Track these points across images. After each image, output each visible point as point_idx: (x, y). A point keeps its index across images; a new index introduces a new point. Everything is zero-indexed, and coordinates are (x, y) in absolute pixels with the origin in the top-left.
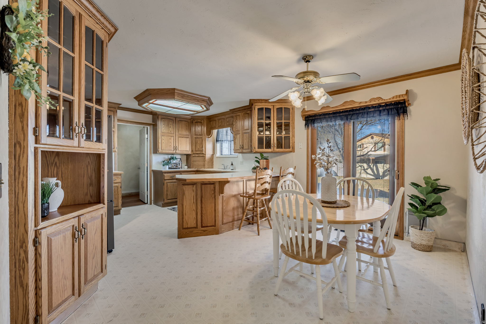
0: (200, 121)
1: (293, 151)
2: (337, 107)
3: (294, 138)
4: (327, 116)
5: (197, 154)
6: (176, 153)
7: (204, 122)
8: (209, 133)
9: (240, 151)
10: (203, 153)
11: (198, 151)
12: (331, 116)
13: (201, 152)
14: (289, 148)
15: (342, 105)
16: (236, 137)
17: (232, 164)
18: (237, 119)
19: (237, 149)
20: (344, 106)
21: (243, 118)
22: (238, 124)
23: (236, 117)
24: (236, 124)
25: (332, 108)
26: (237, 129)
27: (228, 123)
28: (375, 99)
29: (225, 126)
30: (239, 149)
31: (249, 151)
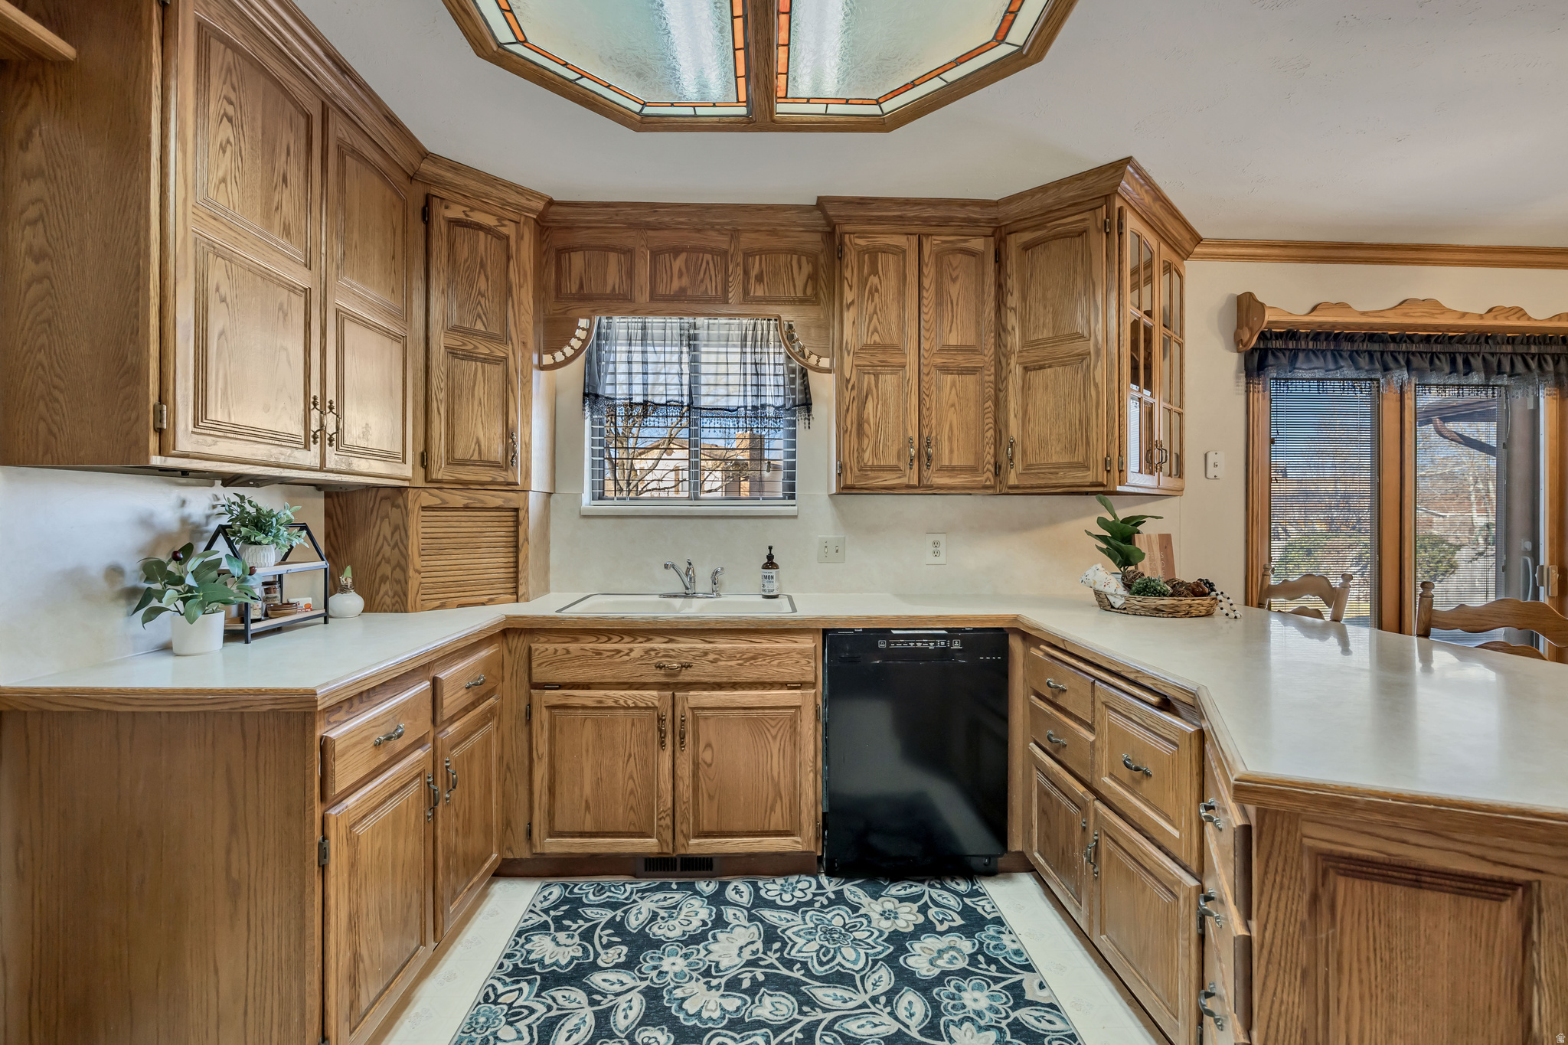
0: (490, 221)
1: (1180, 491)
2: (1380, 314)
4: (1346, 346)
5: (465, 485)
6: (320, 470)
7: (520, 237)
8: (554, 334)
9: (904, 481)
10: (511, 479)
11: (474, 464)
13: (501, 476)
15: (1399, 311)
16: (869, 384)
17: (770, 563)
18: (878, 273)
19: (880, 466)
20: (1406, 315)
21: (929, 271)
22: (887, 307)
23: (866, 256)
24: (872, 301)
25: (1364, 314)
26: (878, 332)
27: (757, 286)
28: (1505, 311)
29: (730, 301)
30: (894, 469)
31: (981, 481)
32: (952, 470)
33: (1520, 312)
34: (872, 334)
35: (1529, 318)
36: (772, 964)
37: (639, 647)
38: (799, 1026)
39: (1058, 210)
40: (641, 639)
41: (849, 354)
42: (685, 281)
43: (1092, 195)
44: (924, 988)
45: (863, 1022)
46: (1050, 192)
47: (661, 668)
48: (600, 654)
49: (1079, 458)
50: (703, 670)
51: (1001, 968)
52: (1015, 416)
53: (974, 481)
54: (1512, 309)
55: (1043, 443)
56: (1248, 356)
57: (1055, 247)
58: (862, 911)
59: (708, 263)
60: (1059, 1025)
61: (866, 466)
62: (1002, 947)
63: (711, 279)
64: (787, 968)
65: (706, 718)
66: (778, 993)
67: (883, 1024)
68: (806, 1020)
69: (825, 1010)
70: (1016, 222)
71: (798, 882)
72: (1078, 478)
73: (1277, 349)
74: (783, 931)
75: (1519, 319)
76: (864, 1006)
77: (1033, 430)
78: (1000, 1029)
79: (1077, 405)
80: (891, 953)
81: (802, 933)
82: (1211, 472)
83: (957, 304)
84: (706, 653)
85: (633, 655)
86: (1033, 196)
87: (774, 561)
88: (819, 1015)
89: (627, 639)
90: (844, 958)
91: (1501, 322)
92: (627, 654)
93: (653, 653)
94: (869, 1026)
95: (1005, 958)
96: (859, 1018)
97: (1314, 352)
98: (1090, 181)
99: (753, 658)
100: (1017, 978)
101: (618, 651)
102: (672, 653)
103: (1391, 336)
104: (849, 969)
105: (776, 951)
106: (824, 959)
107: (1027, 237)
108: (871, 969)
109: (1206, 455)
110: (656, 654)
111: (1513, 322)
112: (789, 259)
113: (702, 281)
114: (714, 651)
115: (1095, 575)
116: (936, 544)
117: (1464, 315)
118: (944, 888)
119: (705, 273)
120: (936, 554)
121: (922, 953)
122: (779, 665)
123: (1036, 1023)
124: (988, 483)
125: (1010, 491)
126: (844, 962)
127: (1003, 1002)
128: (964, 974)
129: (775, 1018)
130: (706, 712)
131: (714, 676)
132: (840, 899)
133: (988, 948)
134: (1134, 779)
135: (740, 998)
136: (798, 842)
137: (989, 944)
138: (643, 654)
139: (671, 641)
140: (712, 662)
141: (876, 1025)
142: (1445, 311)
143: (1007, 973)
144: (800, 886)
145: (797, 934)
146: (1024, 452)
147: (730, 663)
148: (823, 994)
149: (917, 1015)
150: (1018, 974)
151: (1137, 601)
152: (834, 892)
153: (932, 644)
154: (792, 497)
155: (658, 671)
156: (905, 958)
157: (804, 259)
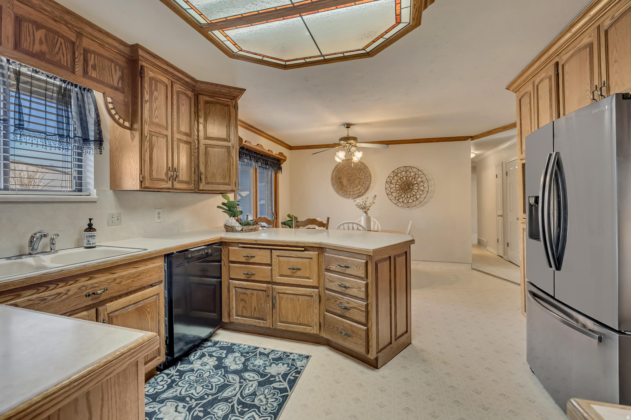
9: (168, 186)
16: (154, 140)
17: (90, 228)
18: (158, 91)
19: (159, 179)
21: (175, 97)
22: (161, 108)
23: (153, 81)
24: (156, 103)
26: (158, 118)
27: (93, 71)
29: (76, 73)
30: (163, 180)
31: (191, 187)
32: (182, 182)
33: (272, 152)
34: (156, 118)
36: (197, 404)
37: (74, 287)
38: (236, 406)
39: (218, 94)
40: (71, 282)
41: (146, 124)
42: (44, 48)
43: (230, 94)
44: (245, 369)
45: (247, 389)
46: (218, 87)
47: (89, 296)
48: (45, 299)
49: (227, 181)
50: (114, 289)
51: (252, 353)
52: (203, 164)
53: (189, 187)
55: (214, 175)
57: (218, 106)
58: (196, 369)
59: (61, 44)
60: (280, 353)
61: (153, 178)
62: (245, 348)
63: (63, 55)
64: (203, 400)
65: (117, 316)
66: (214, 406)
67: (253, 384)
68: (235, 402)
69: (235, 396)
70: (202, 91)
71: (156, 380)
72: (226, 188)
74: (180, 394)
76: (241, 386)
77: (210, 170)
78: (273, 363)
79: (226, 163)
80: (224, 371)
81: (188, 389)
83: (184, 115)
84: (115, 280)
85: (70, 293)
86: (212, 85)
87: (93, 227)
88: (236, 398)
89: (61, 284)
90: (215, 382)
92: (66, 294)
93: (84, 288)
94: (251, 388)
95: (249, 350)
96: (245, 389)
98: (232, 90)
99: (138, 276)
100: (258, 352)
101: (59, 294)
102: (96, 285)
104: (221, 383)
105: (191, 400)
106: (210, 388)
107: (207, 98)
108: (226, 378)
110: (86, 288)
112: (110, 64)
113: (57, 53)
114: (119, 277)
115: (232, 220)
116: (159, 213)
118: (205, 348)
119: (59, 49)
120: (159, 218)
121: (231, 364)
122: (150, 276)
123: (275, 356)
124: (193, 188)
125: (199, 192)
126: (216, 383)
127: (265, 358)
128: (247, 360)
129: (226, 411)
130: (116, 313)
131: (120, 291)
132: (181, 373)
133: (242, 351)
134: (293, 273)
135: (208, 418)
136: (159, 359)
137: (241, 350)
138: (77, 290)
139: (91, 278)
140: (118, 284)
141: (252, 386)
143: (255, 352)
144: (159, 380)
145: (186, 391)
146: (206, 178)
147: (127, 282)
148: (227, 393)
149: (255, 376)
150: (257, 351)
151: (245, 228)
152: (176, 372)
153: (203, 252)
154: (80, 191)
155: (88, 298)
156: (229, 369)
157: (117, 67)
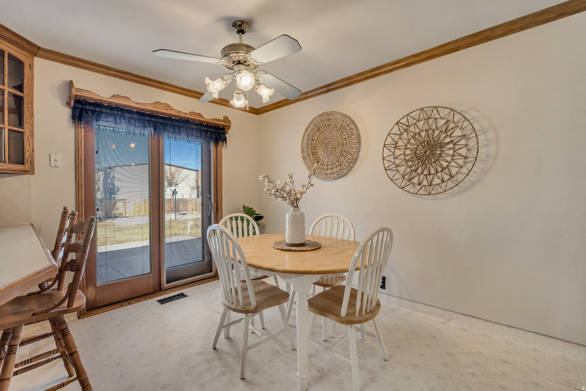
1: (31, 172)
2: (144, 105)
3: (32, 139)
4: (127, 115)
12: (136, 117)
14: (23, 163)
15: (153, 105)
20: (156, 107)
25: (136, 103)
28: (195, 113)
33: (200, 115)
35: (203, 118)
54: (197, 113)
56: (74, 109)
73: (89, 110)
75: (200, 117)
82: (53, 163)
91: (193, 117)
97: (109, 114)
103: (148, 114)
109: (50, 155)
111: (197, 118)
117: (180, 112)
142: (172, 109)
